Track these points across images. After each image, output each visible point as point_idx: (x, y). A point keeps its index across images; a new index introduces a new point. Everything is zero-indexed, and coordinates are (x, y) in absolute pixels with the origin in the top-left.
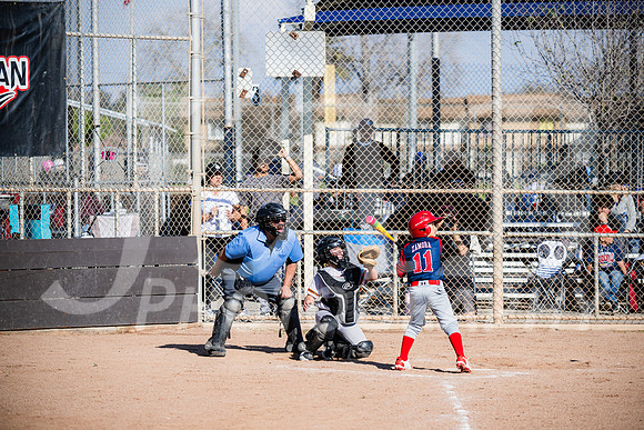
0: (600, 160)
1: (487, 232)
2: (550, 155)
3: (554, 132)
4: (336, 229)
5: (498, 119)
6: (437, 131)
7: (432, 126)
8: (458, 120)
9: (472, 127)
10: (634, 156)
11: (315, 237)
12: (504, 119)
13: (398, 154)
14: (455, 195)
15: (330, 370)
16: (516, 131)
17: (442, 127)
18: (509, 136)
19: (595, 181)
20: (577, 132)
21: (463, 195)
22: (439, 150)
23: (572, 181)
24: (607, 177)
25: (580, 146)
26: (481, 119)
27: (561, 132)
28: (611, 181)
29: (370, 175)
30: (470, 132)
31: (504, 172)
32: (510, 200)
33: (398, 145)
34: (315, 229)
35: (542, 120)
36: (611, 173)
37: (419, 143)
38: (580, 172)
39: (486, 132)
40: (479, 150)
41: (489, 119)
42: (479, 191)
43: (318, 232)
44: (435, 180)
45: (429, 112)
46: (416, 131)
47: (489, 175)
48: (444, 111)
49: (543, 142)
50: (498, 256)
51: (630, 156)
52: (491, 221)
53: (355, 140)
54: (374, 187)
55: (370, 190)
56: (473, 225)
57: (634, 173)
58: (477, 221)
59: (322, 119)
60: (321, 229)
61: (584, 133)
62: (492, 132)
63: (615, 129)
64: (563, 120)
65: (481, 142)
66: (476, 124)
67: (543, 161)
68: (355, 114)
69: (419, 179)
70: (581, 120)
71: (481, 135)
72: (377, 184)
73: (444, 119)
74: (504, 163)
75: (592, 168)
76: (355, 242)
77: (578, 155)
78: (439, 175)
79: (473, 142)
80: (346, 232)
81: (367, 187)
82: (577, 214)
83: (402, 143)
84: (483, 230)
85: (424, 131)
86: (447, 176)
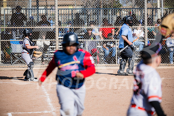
0: (87, 17)
1: (54, 40)
2: (72, 16)
3: (74, 9)
4: (8, 39)
5: (56, 5)
6: (38, 9)
7: (36, 8)
8: (44, 6)
9: (48, 8)
10: (98, 16)
11: (1, 42)
12: (58, 6)
13: (26, 16)
14: (44, 28)
15: (7, 82)
16: (62, 9)
17: (40, 8)
18: (60, 10)
19: (86, 24)
20: (80, 9)
21: (46, 29)
22: (39, 15)
23: (79, 24)
24: (90, 22)
25: (81, 13)
26: (51, 5)
27: (76, 9)
28: (91, 24)
29: (18, 23)
30: (48, 9)
31: (59, 21)
32: (60, 30)
33: (26, 13)
34: (1, 39)
35: (70, 5)
36: (91, 21)
37: (32, 13)
38: (81, 21)
39: (53, 9)
40: (51, 15)
41: (54, 5)
42: (51, 27)
43: (2, 40)
44: (38, 24)
45: (35, 4)
46: (32, 9)
47: (54, 23)
48: (40, 3)
49: (70, 12)
50: (57, 47)
51: (96, 16)
52: (55, 36)
53: (13, 12)
54: (19, 26)
55: (18, 27)
56: (49, 38)
57: (98, 21)
58: (50, 36)
59: (3, 6)
60: (3, 39)
61: (83, 9)
62: (55, 9)
63: (92, 8)
64: (76, 5)
65: (51, 12)
66: (50, 7)
67: (70, 18)
68: (13, 4)
69: (33, 24)
70: (82, 6)
71: (51, 10)
72: (20, 25)
73: (40, 6)
74: (59, 19)
75: (85, 20)
76: (13, 43)
77: (81, 16)
78: (39, 23)
79: (49, 13)
80: (11, 40)
81: (17, 26)
82: (81, 34)
83: (27, 13)
84: (53, 39)
85: (34, 9)
86: (41, 23)
